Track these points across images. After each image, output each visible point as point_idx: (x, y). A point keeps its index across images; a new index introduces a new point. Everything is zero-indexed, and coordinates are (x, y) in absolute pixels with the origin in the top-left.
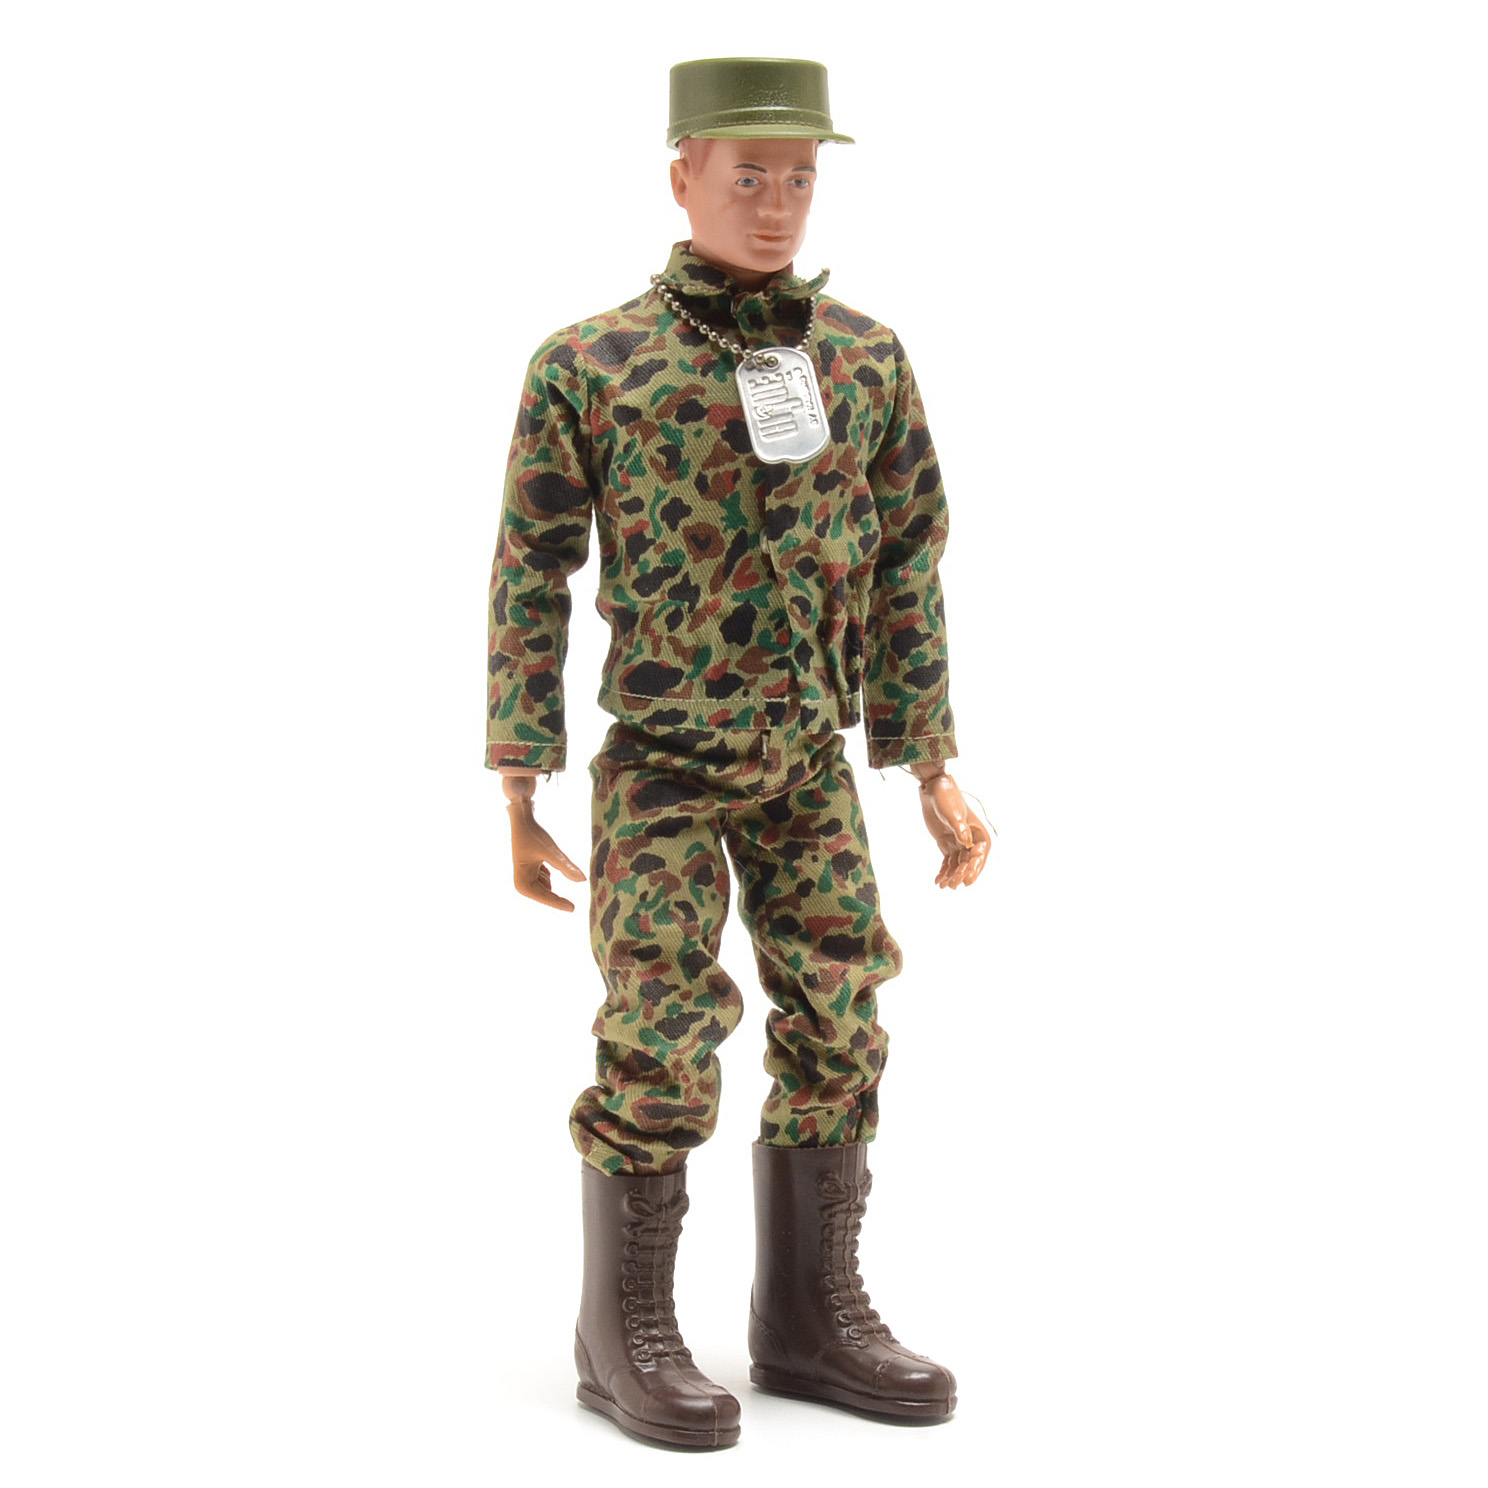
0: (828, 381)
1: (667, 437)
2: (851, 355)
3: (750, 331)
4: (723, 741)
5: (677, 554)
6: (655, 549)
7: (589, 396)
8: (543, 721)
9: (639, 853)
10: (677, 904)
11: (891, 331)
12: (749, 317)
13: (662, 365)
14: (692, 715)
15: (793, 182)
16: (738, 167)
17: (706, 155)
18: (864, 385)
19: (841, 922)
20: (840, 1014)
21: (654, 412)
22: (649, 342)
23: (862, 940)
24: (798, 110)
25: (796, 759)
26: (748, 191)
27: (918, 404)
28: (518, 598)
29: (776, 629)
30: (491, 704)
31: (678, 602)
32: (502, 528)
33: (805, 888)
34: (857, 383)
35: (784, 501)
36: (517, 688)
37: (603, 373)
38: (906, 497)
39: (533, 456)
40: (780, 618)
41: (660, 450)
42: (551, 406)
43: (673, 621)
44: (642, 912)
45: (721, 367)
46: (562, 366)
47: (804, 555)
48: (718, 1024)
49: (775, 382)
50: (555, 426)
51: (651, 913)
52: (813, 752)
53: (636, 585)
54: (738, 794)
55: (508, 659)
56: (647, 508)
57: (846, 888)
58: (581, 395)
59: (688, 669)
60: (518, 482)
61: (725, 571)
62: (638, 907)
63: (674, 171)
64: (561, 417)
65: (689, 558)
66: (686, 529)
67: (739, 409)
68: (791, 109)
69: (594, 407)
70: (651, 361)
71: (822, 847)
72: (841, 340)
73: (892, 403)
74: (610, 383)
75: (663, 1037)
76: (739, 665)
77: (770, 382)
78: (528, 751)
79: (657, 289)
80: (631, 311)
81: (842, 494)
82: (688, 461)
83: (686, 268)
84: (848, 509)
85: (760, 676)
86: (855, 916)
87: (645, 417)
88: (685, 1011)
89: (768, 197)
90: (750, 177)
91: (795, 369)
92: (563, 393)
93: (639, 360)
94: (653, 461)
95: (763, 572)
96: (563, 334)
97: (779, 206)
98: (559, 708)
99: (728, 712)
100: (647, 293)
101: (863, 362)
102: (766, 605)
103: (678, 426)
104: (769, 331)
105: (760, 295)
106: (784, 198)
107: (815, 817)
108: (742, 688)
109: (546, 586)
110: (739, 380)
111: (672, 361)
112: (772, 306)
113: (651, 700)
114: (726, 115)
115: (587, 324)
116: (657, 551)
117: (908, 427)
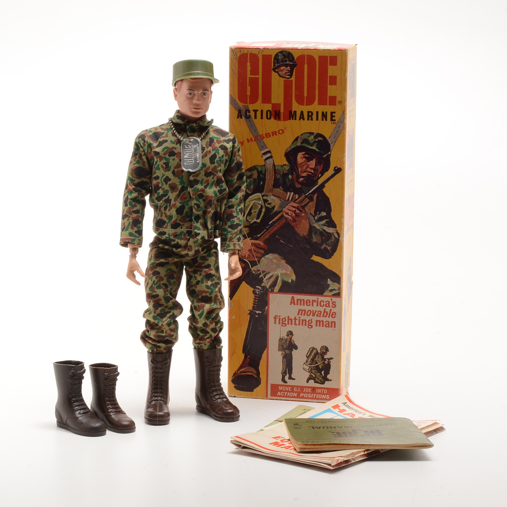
0: (210, 148)
1: (166, 160)
2: (219, 142)
3: (190, 132)
5: (167, 190)
6: (162, 189)
7: (148, 148)
8: (136, 232)
9: (154, 270)
10: (163, 284)
13: (166, 141)
14: (167, 233)
15: (203, 94)
16: (187, 90)
18: (222, 150)
19: (206, 292)
20: (200, 318)
22: (164, 135)
23: (211, 297)
25: (197, 248)
26: (191, 96)
28: (131, 199)
29: (190, 211)
30: (122, 228)
31: (167, 203)
32: (127, 182)
33: (198, 283)
34: (220, 149)
35: (195, 178)
36: (129, 223)
37: (152, 142)
38: (234, 179)
39: (135, 162)
40: (191, 209)
41: (164, 163)
43: (165, 208)
44: (153, 286)
46: (142, 140)
47: (200, 192)
48: (174, 314)
50: (141, 154)
51: (156, 286)
52: (203, 247)
53: (156, 199)
54: (183, 256)
55: (128, 215)
56: (160, 178)
57: (208, 283)
58: (146, 148)
59: (167, 221)
60: (132, 169)
61: (178, 196)
62: (152, 284)
65: (170, 192)
66: (169, 184)
69: (149, 151)
70: (164, 140)
71: (203, 271)
72: (217, 138)
73: (230, 154)
74: (153, 145)
75: (159, 318)
76: (180, 220)
78: (131, 239)
79: (169, 122)
81: (213, 178)
82: (171, 167)
83: (177, 116)
84: (215, 182)
85: (185, 224)
86: (210, 291)
87: (160, 155)
88: (166, 311)
89: (195, 98)
90: (191, 92)
92: (142, 146)
93: (161, 140)
94: (162, 166)
95: (188, 197)
97: (198, 100)
98: (141, 229)
99: (177, 233)
101: (222, 144)
102: (188, 205)
103: (169, 158)
104: (196, 134)
105: (194, 124)
106: (200, 98)
107: (204, 263)
108: (180, 227)
109: (139, 197)
111: (169, 140)
113: (159, 229)
115: (150, 129)
116: (162, 190)
117: (235, 161)
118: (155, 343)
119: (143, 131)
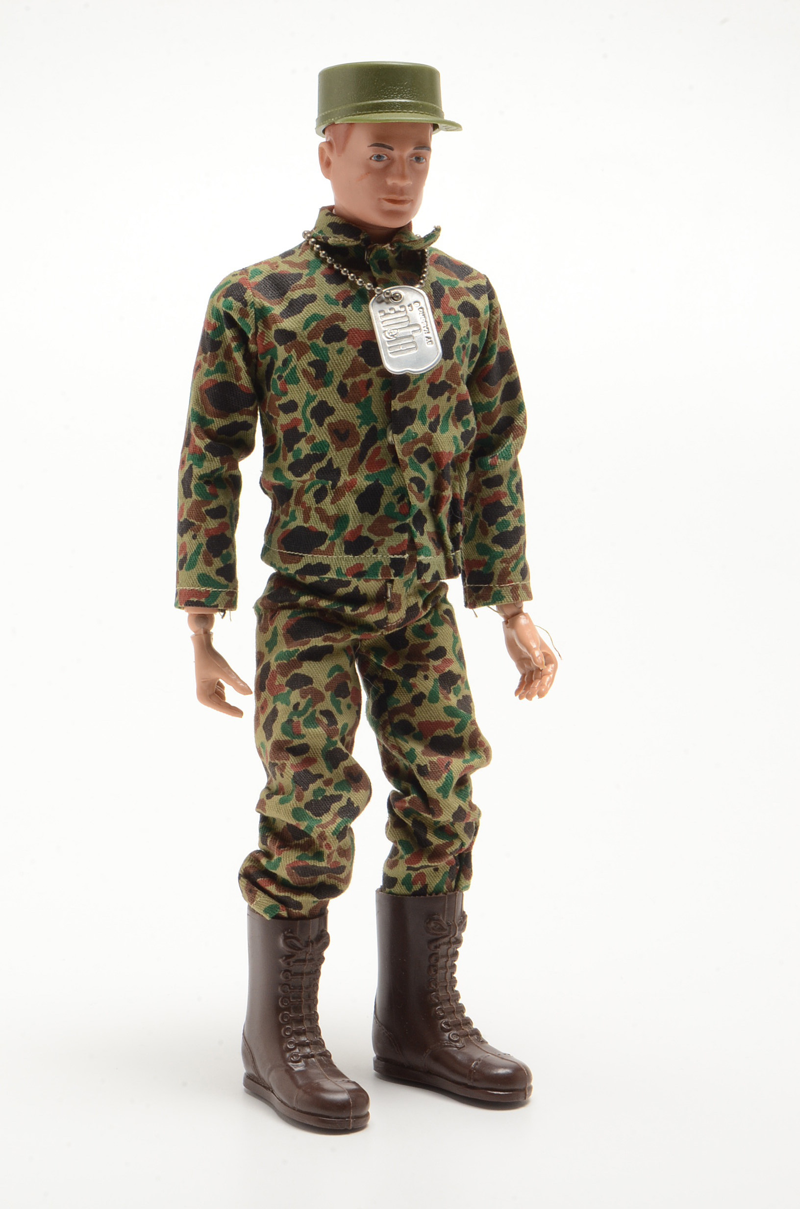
0: (439, 312)
1: (316, 354)
2: (456, 293)
3: (380, 273)
4: (357, 588)
5: (323, 444)
6: (306, 440)
7: (256, 322)
8: (219, 572)
9: (293, 673)
10: (322, 712)
11: (485, 276)
12: (379, 263)
13: (312, 298)
14: (334, 568)
15: (414, 158)
16: (371, 146)
17: (347, 137)
18: (466, 316)
19: (446, 725)
20: (445, 796)
21: (306, 334)
22: (302, 282)
23: (461, 739)
24: (419, 102)
25: (412, 601)
26: (379, 165)
27: (504, 332)
28: (201, 477)
29: (399, 502)
30: (179, 558)
31: (324, 481)
32: (189, 424)
33: (418, 699)
34: (461, 315)
35: (406, 404)
36: (200, 546)
37: (267, 304)
38: (495, 402)
39: (213, 369)
40: (402, 494)
41: (310, 364)
42: (226, 329)
43: (320, 496)
44: (295, 719)
45: (358, 300)
46: (235, 299)
47: (420, 445)
48: (352, 804)
49: (400, 312)
50: (229, 346)
51: (301, 719)
52: (425, 596)
53: (291, 468)
54: (368, 628)
55: (193, 524)
56: (300, 409)
57: (450, 700)
58: (250, 320)
59: (330, 533)
60: (201, 389)
61: (359, 458)
62: (291, 714)
63: (321, 151)
64: (234, 339)
65: (332, 447)
66: (330, 425)
67: (372, 332)
68: (413, 101)
69: (260, 331)
70: (304, 295)
71: (431, 668)
72: (448, 282)
73: (486, 330)
74: (272, 312)
75: (311, 814)
76: (370, 529)
77: (396, 312)
78: (207, 595)
79: (308, 241)
80: (288, 258)
81: (449, 399)
82: (332, 373)
83: (331, 225)
84: (453, 411)
85: (386, 538)
86: (457, 721)
87: (299, 339)
88: (328, 794)
89: (394, 169)
90: (381, 154)
91: (415, 302)
92: (236, 320)
93: (295, 294)
94: (304, 372)
95: (389, 458)
96: (237, 275)
97: (403, 176)
98: (232, 562)
99: (362, 565)
100: (301, 245)
101: (465, 298)
102: (391, 484)
103: (325, 345)
104: (395, 273)
105: (387, 246)
106: (407, 171)
107: (426, 645)
108: (373, 547)
109: (222, 468)
110: (372, 311)
111: (320, 296)
112: (396, 255)
113: (302, 556)
114: (363, 106)
116: (307, 442)
117: (497, 350)
118: (287, 894)
119: (234, 275)
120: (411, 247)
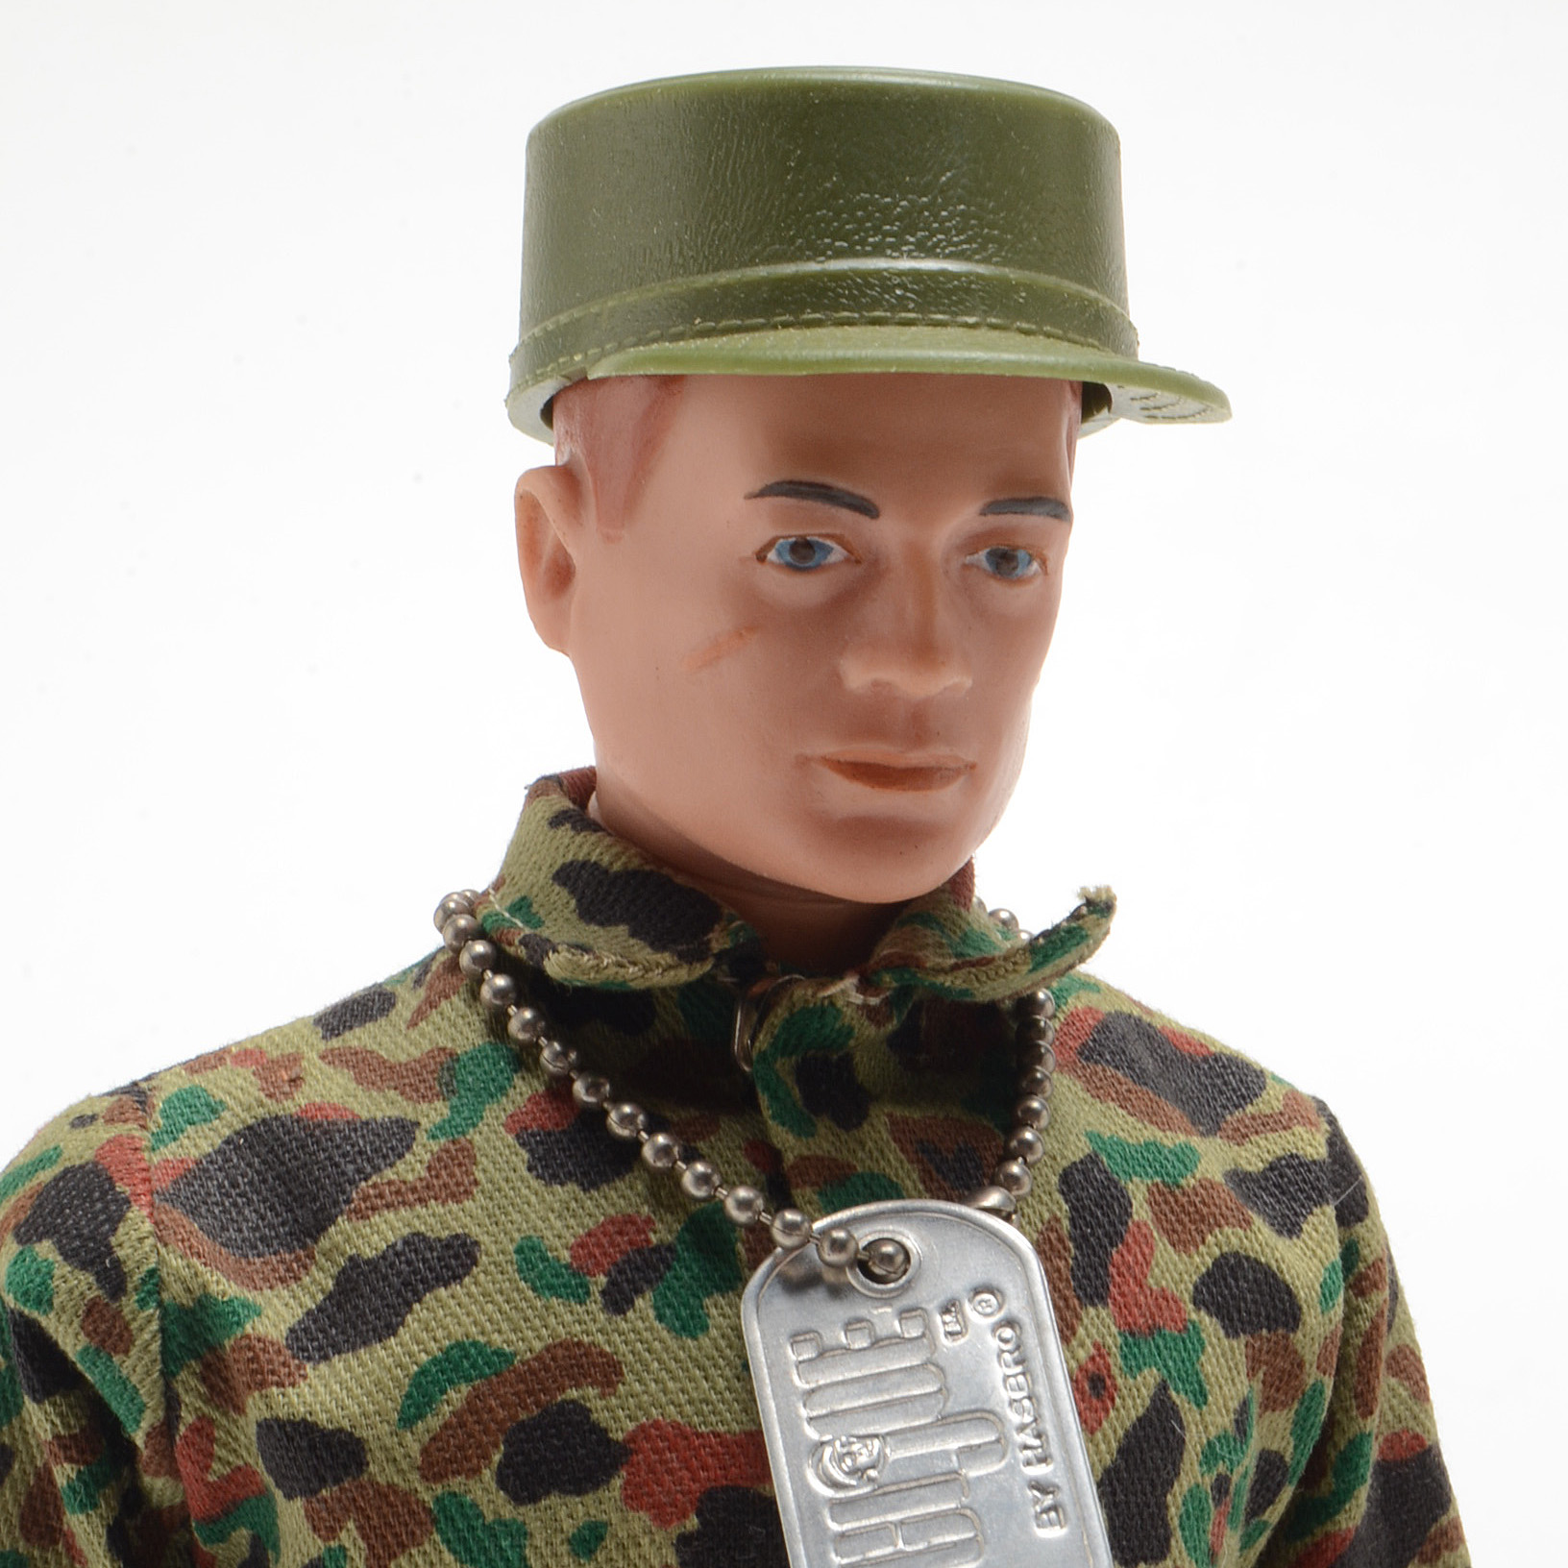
0: (1100, 1324)
1: (464, 1552)
3: (802, 1128)
7: (168, 1375)
11: (1322, 1107)
12: (805, 1074)
13: (456, 1258)
15: (982, 556)
16: (762, 494)
17: (648, 445)
18: (1231, 1331)
21: (415, 1449)
22: (411, 1168)
24: (1012, 274)
26: (806, 590)
27: (1408, 1366)
34: (1209, 1324)
37: (222, 1286)
42: (29, 1404)
45: (684, 1271)
46: (68, 1255)
49: (897, 1340)
50: (45, 1476)
58: (139, 1366)
63: (529, 512)
64: (67, 1446)
67: (752, 1446)
68: (981, 269)
69: (188, 1417)
70: (415, 1242)
72: (1149, 1157)
73: (1329, 1383)
77: (877, 1343)
79: (457, 951)
80: (358, 1038)
83: (568, 875)
87: (379, 1471)
89: (880, 613)
90: (813, 533)
91: (977, 1291)
92: (72, 1356)
93: (368, 1237)
96: (93, 1118)
97: (924, 650)
100: (425, 966)
101: (1228, 1239)
104: (878, 1126)
105: (846, 990)
106: (946, 620)
110: (755, 1334)
111: (495, 1247)
112: (892, 1026)
114: (727, 289)
115: (185, 1082)
117: (1374, 1452)
119: (81, 1120)
120: (965, 992)
